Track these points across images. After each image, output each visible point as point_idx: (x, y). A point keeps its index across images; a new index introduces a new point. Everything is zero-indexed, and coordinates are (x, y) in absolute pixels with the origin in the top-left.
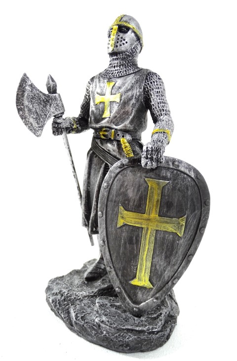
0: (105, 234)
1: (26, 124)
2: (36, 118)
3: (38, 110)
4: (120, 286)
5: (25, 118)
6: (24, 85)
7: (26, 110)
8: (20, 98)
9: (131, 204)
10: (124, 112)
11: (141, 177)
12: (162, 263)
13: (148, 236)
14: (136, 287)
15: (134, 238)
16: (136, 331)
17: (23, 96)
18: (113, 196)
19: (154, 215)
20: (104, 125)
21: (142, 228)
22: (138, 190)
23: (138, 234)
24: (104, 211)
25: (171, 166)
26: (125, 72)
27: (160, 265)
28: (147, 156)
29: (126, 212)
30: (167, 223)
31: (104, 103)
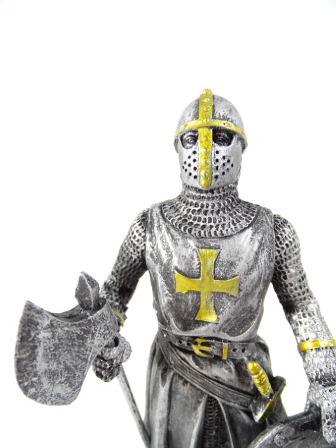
1: (44, 402)
3: (69, 362)
5: (43, 394)
6: (33, 334)
7: (44, 379)
8: (25, 366)
10: (243, 310)
17: (34, 359)
20: (204, 335)
26: (232, 226)
31: (198, 293)
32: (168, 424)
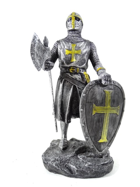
0: (85, 120)
1: (34, 63)
2: (39, 60)
3: (41, 55)
4: (93, 145)
5: (34, 59)
6: (35, 40)
7: (35, 54)
8: (33, 47)
9: (99, 103)
10: (82, 59)
11: (102, 89)
12: (111, 129)
13: (107, 117)
14: (101, 143)
15: (100, 119)
16: (105, 164)
17: (35, 46)
18: (89, 100)
19: (109, 107)
21: (104, 113)
22: (101, 96)
23: (102, 117)
24: (85, 108)
25: (113, 84)
27: (111, 130)
28: (105, 79)
29: (96, 107)
30: (114, 109)
31: (71, 54)
32: (62, 98)
